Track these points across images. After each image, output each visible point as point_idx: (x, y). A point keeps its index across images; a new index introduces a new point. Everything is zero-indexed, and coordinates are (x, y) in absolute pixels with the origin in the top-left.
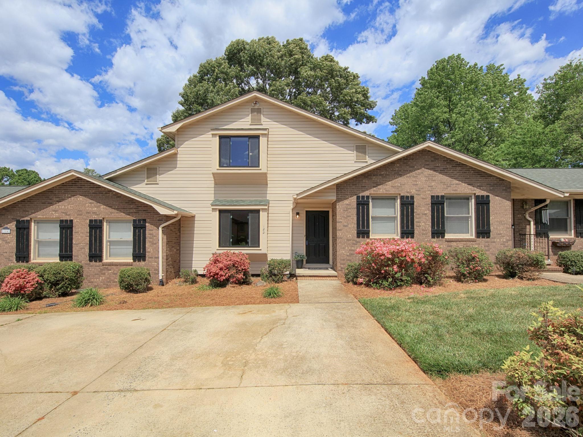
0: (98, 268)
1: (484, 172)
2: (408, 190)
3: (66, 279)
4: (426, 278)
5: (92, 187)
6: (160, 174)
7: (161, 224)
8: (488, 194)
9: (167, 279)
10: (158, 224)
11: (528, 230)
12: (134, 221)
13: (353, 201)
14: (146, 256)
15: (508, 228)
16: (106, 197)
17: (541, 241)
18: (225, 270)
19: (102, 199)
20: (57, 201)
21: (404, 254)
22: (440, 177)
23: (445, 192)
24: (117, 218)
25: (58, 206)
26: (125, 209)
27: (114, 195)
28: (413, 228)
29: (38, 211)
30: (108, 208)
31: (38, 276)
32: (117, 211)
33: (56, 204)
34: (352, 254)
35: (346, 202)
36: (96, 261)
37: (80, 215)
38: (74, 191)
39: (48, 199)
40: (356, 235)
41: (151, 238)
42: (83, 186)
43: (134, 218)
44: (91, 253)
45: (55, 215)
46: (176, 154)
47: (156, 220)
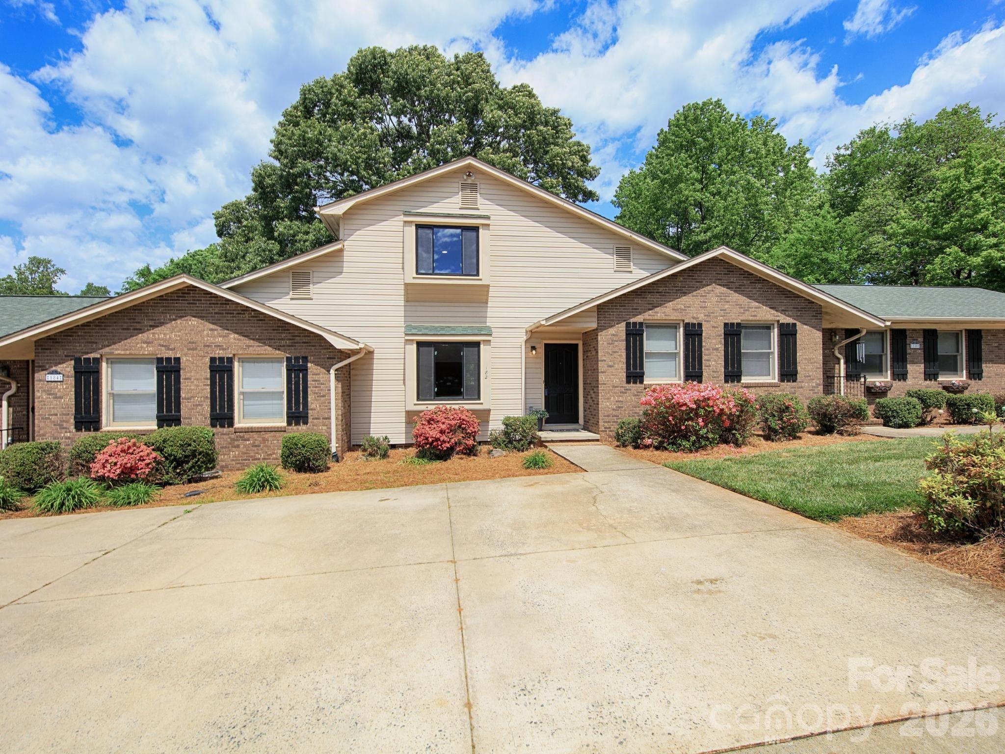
0: (225, 437)
1: (790, 291)
2: (695, 315)
3: (200, 454)
4: (734, 435)
5: (213, 304)
6: (315, 283)
7: (333, 365)
8: (795, 322)
9: (343, 452)
10: (327, 364)
11: (837, 371)
12: (289, 360)
13: (620, 329)
14: (309, 415)
15: (817, 368)
16: (238, 320)
17: (852, 385)
18: (448, 433)
19: (233, 323)
20: (151, 326)
21: (711, 403)
22: (736, 297)
23: (742, 318)
24: (258, 354)
25: (153, 334)
26: (272, 339)
27: (253, 317)
28: (701, 369)
29: (114, 343)
30: (242, 338)
31: (153, 450)
32: (258, 344)
33: (148, 330)
34: (619, 407)
35: (612, 331)
36: (222, 426)
37: (193, 349)
38: (182, 310)
39: (134, 322)
40: (624, 379)
41: (316, 387)
42: (198, 300)
43: (288, 355)
44: (215, 413)
45: (148, 350)
46: (341, 251)
47: (324, 358)
